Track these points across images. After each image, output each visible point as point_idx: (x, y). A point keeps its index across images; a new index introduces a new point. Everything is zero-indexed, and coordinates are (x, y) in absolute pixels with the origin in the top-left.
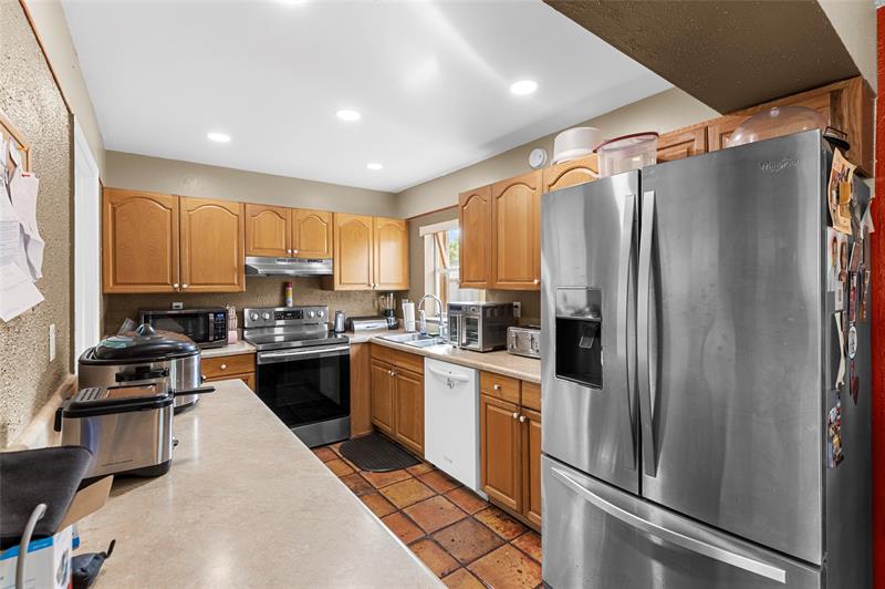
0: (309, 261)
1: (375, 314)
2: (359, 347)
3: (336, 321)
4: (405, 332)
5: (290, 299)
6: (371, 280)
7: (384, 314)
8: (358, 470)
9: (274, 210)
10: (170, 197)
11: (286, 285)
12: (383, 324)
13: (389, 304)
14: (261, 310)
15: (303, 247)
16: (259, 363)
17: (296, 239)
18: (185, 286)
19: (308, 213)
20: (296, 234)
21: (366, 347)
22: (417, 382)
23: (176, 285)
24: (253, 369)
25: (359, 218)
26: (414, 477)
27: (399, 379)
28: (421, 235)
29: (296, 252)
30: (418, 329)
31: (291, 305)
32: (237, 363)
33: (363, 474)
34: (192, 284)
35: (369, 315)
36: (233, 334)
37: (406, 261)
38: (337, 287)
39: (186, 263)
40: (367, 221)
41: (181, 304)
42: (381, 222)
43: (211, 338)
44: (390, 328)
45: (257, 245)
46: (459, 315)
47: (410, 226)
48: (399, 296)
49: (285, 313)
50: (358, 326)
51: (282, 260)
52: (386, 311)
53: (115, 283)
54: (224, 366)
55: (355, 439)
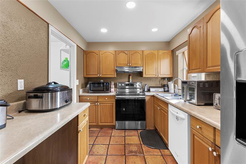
0: (135, 67)
1: (160, 86)
2: (150, 97)
3: (145, 87)
4: (169, 93)
5: (131, 80)
6: (157, 73)
7: (163, 86)
8: (142, 143)
9: (123, 52)
10: (97, 51)
11: (129, 76)
12: (162, 90)
13: (165, 82)
14: (121, 83)
15: (133, 63)
16: (116, 99)
17: (131, 60)
18: (100, 75)
19: (135, 52)
20: (130, 58)
21: (153, 98)
22: (167, 114)
23: (98, 75)
24: (115, 100)
25: (152, 51)
26: (162, 155)
27: (161, 111)
28: (177, 54)
29: (130, 64)
30: (175, 92)
31: (131, 82)
32: (110, 98)
33: (143, 146)
34: (102, 75)
35: (158, 86)
36: (113, 90)
37: (171, 66)
38: (144, 76)
39: (101, 69)
40: (156, 52)
41: (103, 81)
42: (161, 52)
43: (105, 90)
44: (164, 91)
45: (119, 63)
46: (185, 86)
47: (173, 52)
48: (170, 79)
49: (128, 84)
50: (151, 90)
51: (126, 67)
52: (164, 85)
53: (86, 75)
54: (106, 99)
55: (148, 130)
